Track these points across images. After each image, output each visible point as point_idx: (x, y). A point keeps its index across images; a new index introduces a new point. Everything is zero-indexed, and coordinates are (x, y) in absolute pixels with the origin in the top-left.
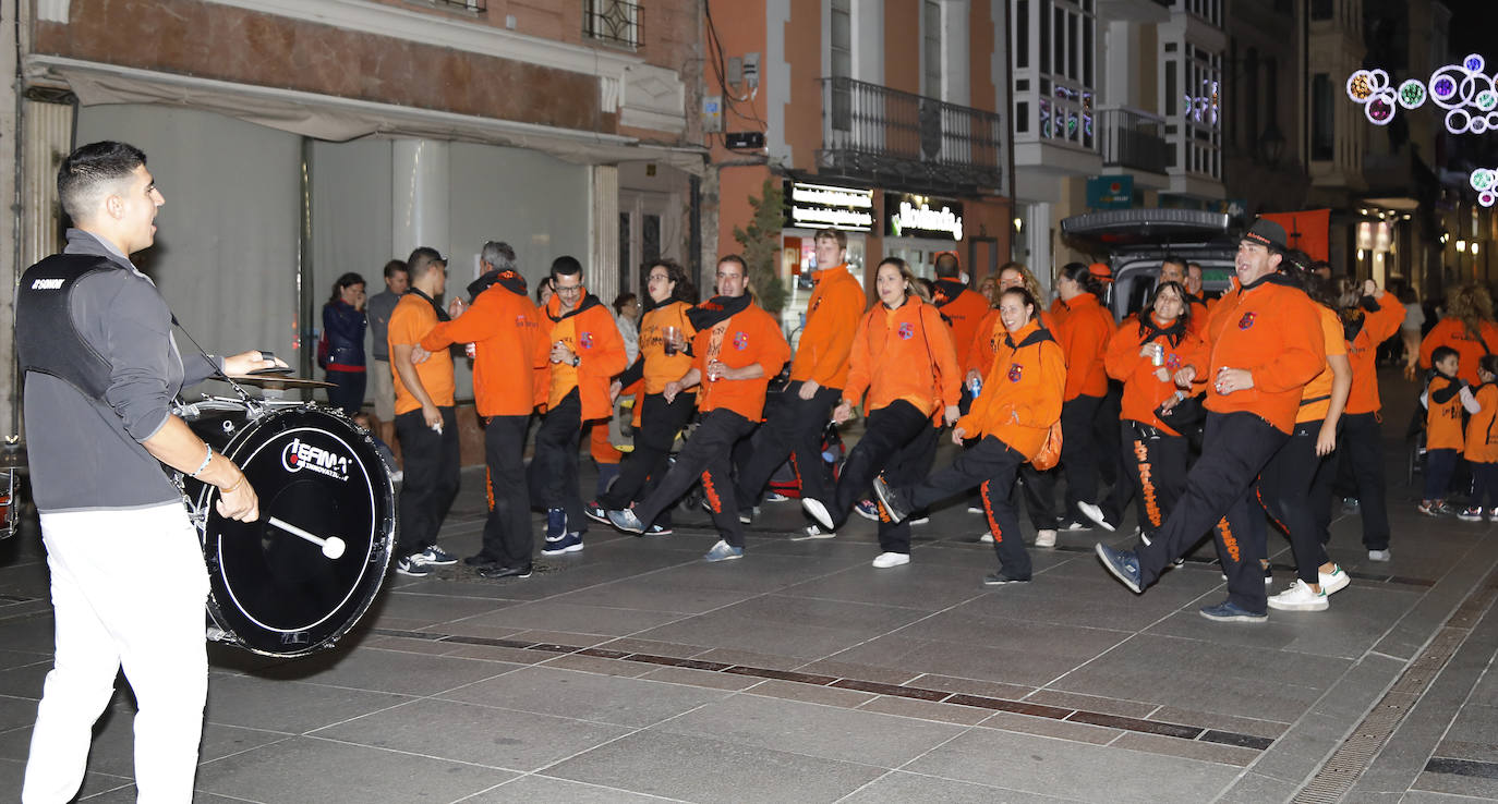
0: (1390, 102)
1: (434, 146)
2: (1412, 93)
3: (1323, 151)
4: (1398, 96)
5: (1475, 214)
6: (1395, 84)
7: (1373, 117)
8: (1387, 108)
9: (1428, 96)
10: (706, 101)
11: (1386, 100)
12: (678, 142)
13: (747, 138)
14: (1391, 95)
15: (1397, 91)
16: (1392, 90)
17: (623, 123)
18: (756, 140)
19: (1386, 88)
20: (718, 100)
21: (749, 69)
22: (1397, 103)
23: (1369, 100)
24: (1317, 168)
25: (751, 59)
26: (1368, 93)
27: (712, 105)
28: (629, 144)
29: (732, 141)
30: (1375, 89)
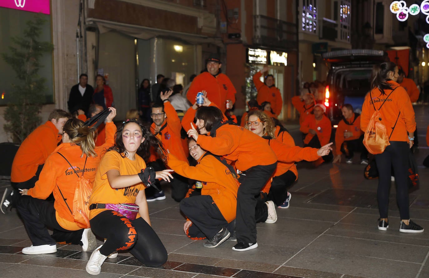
0: (406, 13)
1: (161, 40)
2: (415, 9)
3: (380, 30)
4: (409, 10)
5: (423, 52)
6: (408, 6)
7: (400, 18)
8: (405, 15)
9: (420, 10)
10: (221, 23)
11: (405, 12)
12: (214, 37)
13: (235, 35)
14: (406, 10)
15: (409, 8)
16: (407, 8)
17: (202, 31)
18: (238, 36)
19: (405, 7)
20: (225, 23)
21: (236, 13)
22: (409, 13)
23: (398, 13)
24: (377, 37)
25: (236, 10)
26: (398, 10)
27: (223, 25)
28: (204, 38)
29: (230, 36)
30: (401, 8)
